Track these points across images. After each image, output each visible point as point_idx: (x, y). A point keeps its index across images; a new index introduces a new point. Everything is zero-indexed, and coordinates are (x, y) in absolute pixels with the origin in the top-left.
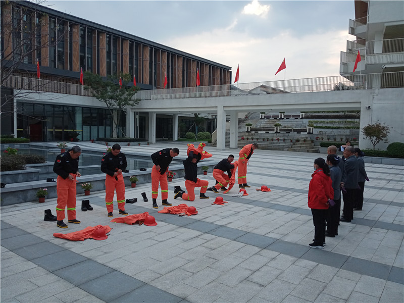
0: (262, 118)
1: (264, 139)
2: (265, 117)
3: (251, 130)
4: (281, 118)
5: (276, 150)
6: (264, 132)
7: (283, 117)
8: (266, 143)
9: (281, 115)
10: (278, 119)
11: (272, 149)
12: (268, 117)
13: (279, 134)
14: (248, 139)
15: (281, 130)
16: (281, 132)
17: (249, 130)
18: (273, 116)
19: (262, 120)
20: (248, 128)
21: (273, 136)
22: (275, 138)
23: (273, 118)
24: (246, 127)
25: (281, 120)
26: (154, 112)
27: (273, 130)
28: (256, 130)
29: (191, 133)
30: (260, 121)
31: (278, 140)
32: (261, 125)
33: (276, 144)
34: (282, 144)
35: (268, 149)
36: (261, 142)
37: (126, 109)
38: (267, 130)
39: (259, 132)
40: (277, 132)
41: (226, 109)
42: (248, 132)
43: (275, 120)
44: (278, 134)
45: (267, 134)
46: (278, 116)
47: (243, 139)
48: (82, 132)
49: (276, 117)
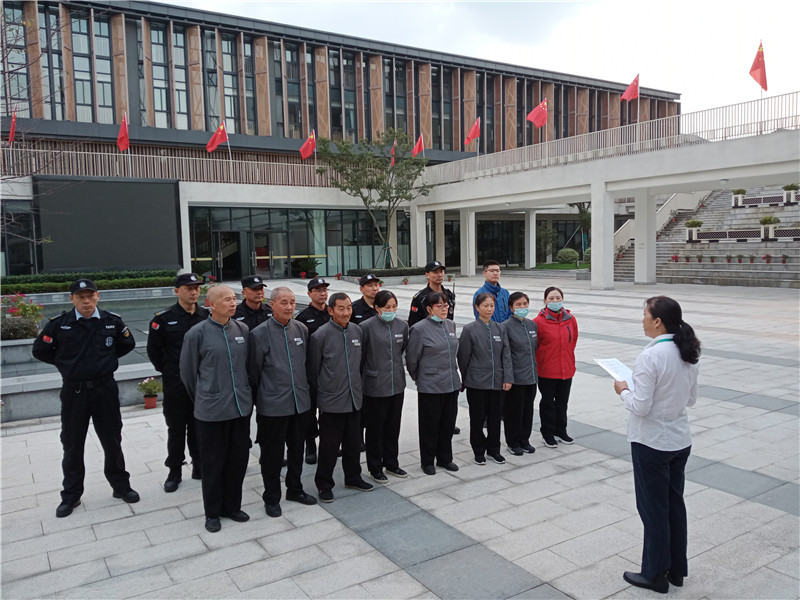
0: (736, 207)
1: (729, 259)
2: (745, 201)
3: (700, 235)
4: (789, 204)
5: (759, 284)
6: (734, 240)
7: (793, 200)
8: (736, 268)
9: (789, 196)
10: (781, 204)
11: (747, 284)
12: (753, 203)
13: (774, 244)
14: (688, 259)
15: (778, 233)
16: (780, 239)
17: (695, 238)
18: (766, 200)
19: (738, 211)
20: (691, 233)
21: (757, 250)
22: (762, 254)
23: (767, 205)
24: (687, 229)
25: (790, 208)
26: (471, 209)
27: (757, 234)
28: (714, 237)
29: (570, 250)
30: (732, 212)
31: (768, 258)
32: (734, 222)
33: (761, 268)
34: (777, 269)
35: (736, 283)
36: (723, 266)
37: (408, 208)
38: (741, 236)
39: (721, 241)
40: (766, 239)
41: (612, 188)
42: (690, 241)
43: (773, 209)
44: (769, 244)
45: (742, 246)
46: (781, 199)
47: (676, 259)
48: (327, 258)
49: (774, 202)
